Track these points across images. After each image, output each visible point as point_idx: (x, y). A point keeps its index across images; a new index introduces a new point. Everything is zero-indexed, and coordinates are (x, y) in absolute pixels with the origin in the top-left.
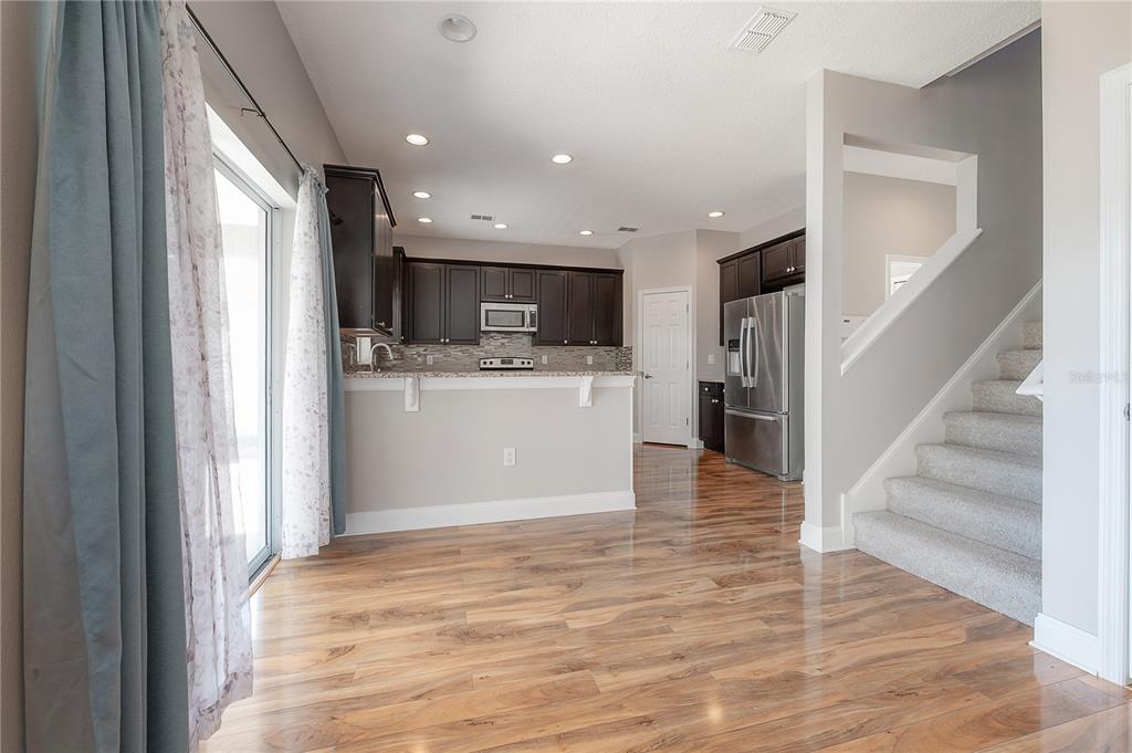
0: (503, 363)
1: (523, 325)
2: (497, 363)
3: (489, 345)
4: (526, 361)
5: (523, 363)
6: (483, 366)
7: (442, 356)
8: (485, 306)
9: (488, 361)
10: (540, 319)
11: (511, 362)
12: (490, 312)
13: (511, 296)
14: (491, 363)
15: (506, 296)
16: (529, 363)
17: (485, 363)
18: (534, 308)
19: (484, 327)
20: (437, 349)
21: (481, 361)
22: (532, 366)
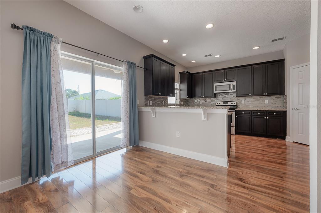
0: (224, 103)
1: (230, 90)
2: (222, 104)
3: (220, 98)
5: (232, 103)
6: (216, 104)
7: (204, 101)
8: (215, 85)
9: (218, 103)
10: (237, 87)
11: (227, 103)
12: (217, 86)
13: (225, 80)
14: (220, 103)
15: (224, 80)
16: (235, 103)
17: (217, 104)
18: (234, 83)
19: (215, 92)
20: (203, 100)
21: (216, 103)
22: (236, 104)
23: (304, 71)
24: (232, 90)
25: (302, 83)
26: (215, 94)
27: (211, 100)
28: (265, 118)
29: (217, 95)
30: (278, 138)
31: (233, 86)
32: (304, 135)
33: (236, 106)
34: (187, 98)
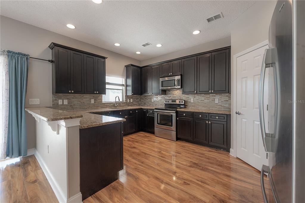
0: (172, 101)
5: (180, 102)
7: (156, 99)
8: (161, 80)
9: (167, 101)
10: (181, 82)
11: (175, 102)
13: (171, 74)
16: (182, 102)
23: (246, 60)
24: (177, 86)
25: (245, 78)
27: (162, 97)
28: (207, 122)
30: (222, 150)
31: (178, 81)
32: (247, 150)
33: (184, 105)
34: (132, 94)
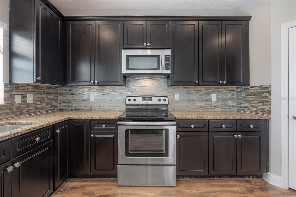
0: (144, 99)
1: (159, 68)
2: (139, 100)
4: (162, 98)
5: (160, 100)
6: (127, 102)
7: (100, 94)
8: (125, 53)
9: (132, 98)
11: (150, 100)
12: (130, 58)
13: (148, 44)
14: (134, 100)
15: (145, 44)
16: (164, 100)
17: (129, 100)
18: (168, 52)
19: (124, 71)
20: (97, 90)
21: (127, 99)
22: (166, 102)
24: (162, 70)
26: (125, 77)
27: (116, 92)
28: (236, 136)
29: (129, 81)
31: (167, 59)
33: (167, 105)
34: (37, 81)
